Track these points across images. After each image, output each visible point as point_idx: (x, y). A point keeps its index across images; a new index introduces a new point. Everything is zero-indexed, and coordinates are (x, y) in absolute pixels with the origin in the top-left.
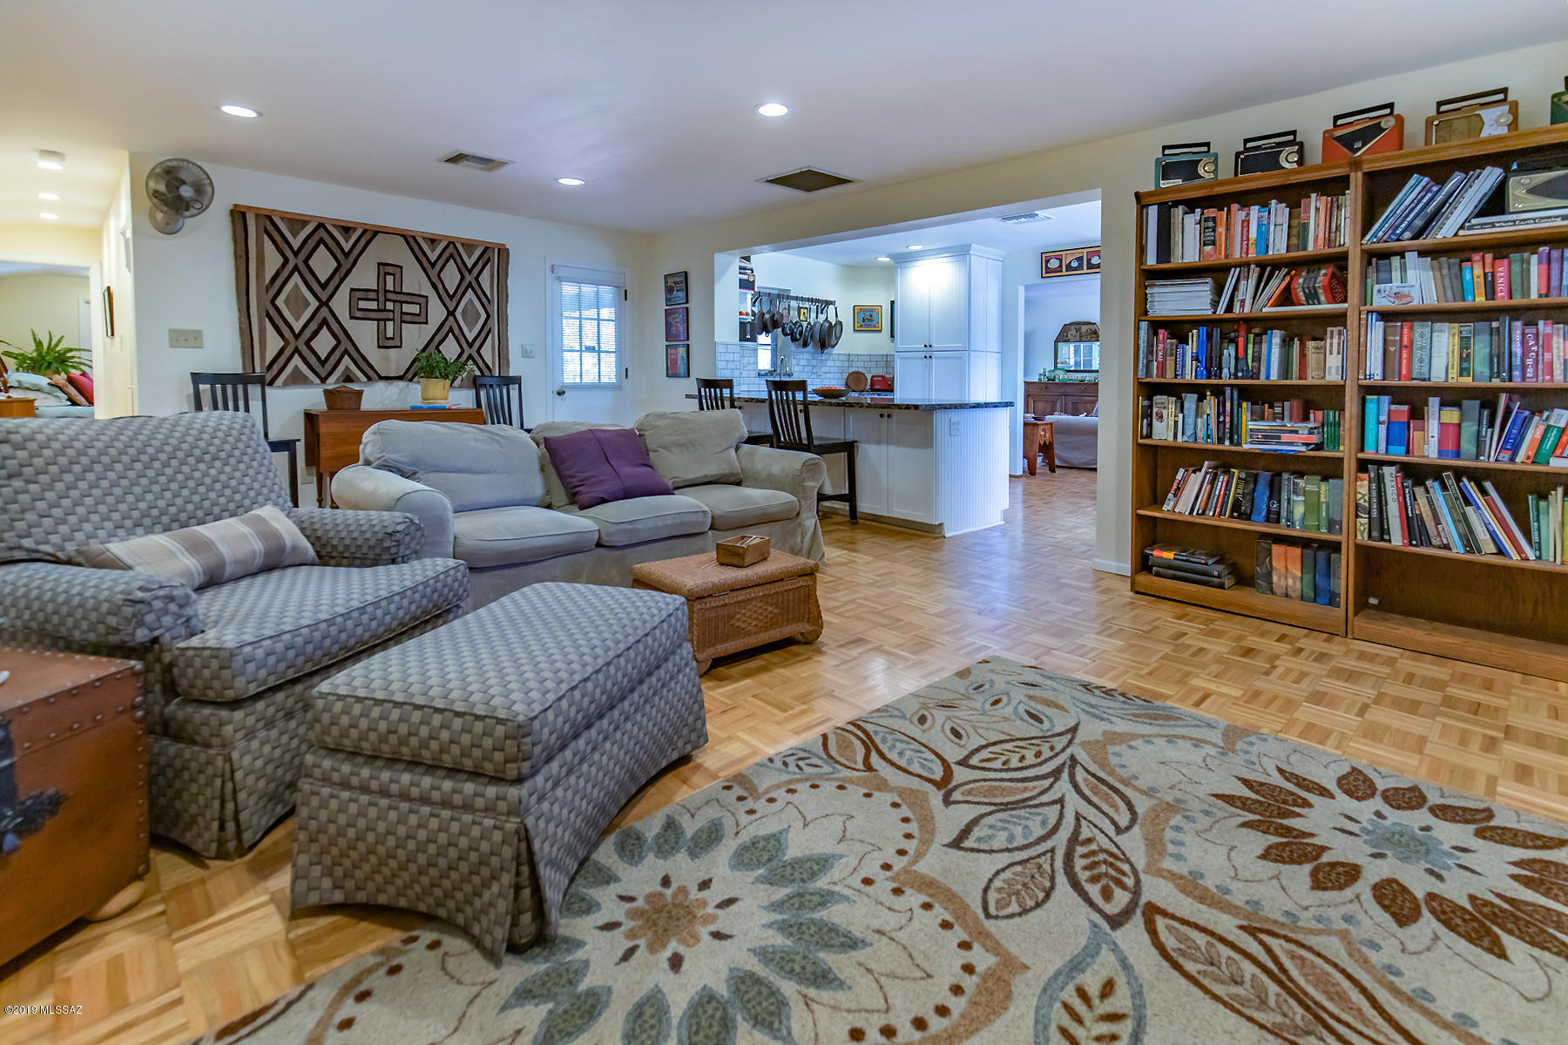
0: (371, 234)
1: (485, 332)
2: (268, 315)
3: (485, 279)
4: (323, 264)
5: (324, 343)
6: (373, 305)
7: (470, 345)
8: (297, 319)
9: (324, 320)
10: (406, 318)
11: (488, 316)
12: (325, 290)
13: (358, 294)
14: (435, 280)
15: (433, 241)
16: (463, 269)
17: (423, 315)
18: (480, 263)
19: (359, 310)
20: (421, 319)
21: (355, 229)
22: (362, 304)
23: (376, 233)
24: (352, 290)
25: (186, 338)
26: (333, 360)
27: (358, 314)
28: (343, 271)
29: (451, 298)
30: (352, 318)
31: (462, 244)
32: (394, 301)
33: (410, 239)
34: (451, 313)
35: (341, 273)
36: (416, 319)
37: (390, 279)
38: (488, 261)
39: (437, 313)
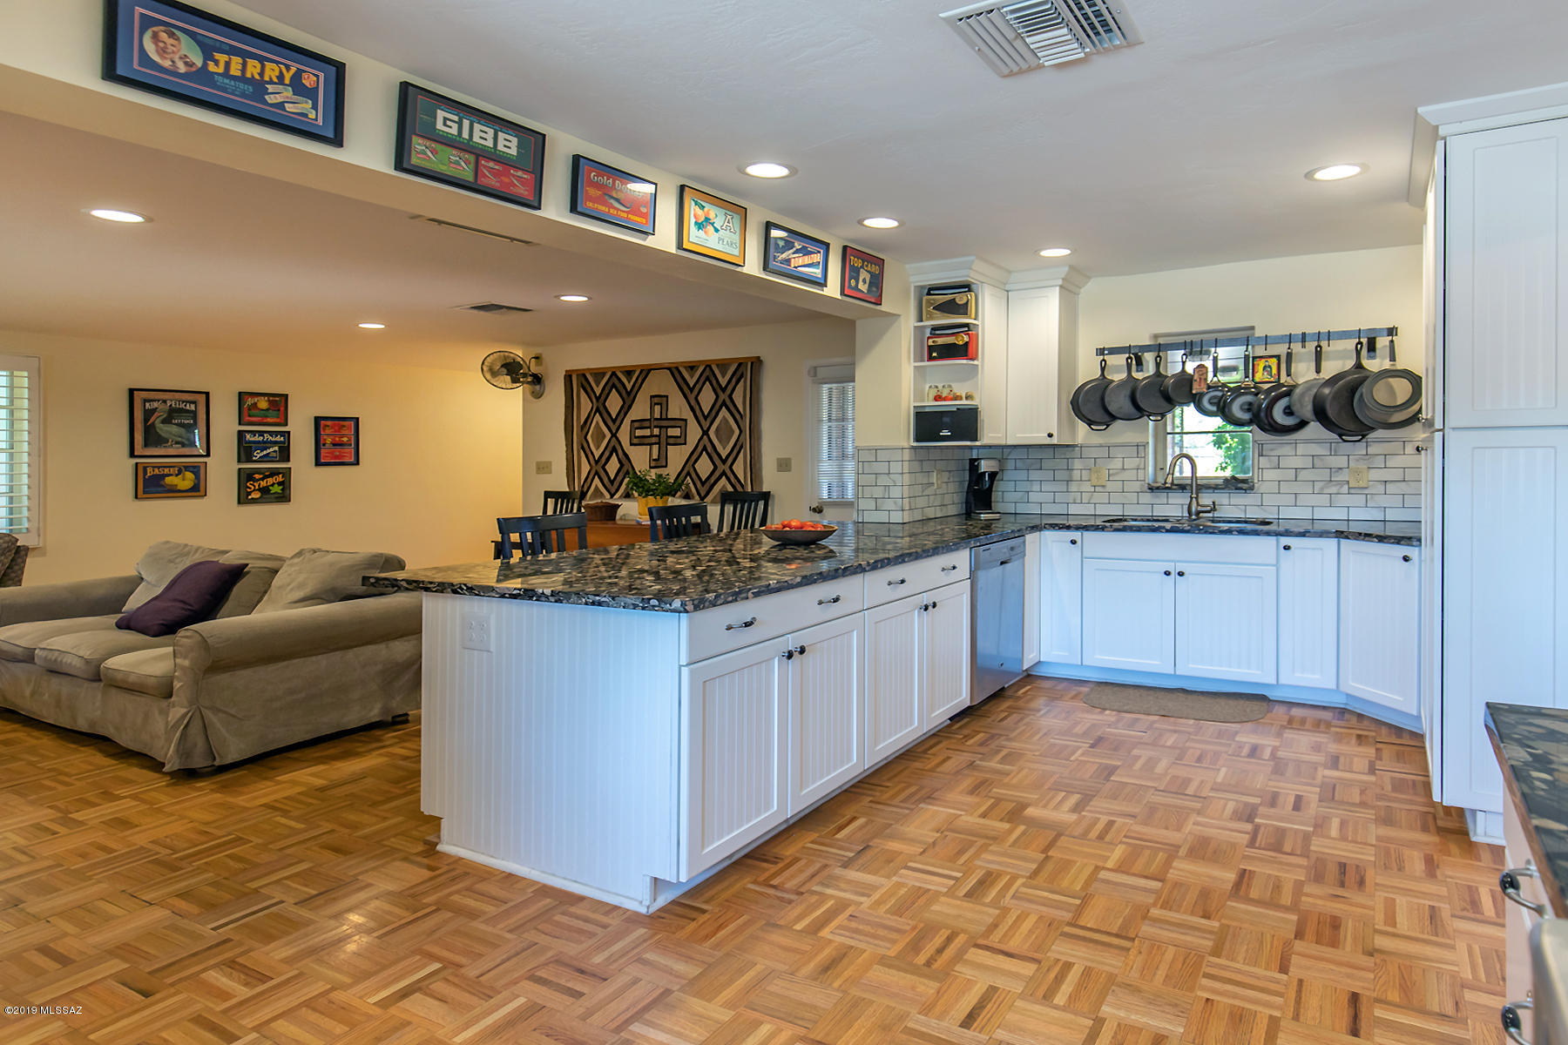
0: (646, 371)
1: (738, 448)
2: (583, 448)
3: (738, 397)
4: (614, 403)
5: (613, 467)
6: (647, 432)
7: (724, 462)
8: (597, 448)
9: (614, 449)
10: (671, 441)
11: (741, 431)
12: (614, 423)
13: (636, 425)
14: (693, 402)
15: (692, 367)
16: (718, 389)
17: (683, 437)
18: (734, 380)
19: (636, 437)
20: (680, 441)
21: (635, 371)
22: (639, 433)
23: (649, 371)
24: (633, 421)
25: (543, 468)
26: (619, 479)
27: (635, 441)
28: (626, 407)
29: (706, 418)
30: (631, 444)
31: (718, 365)
32: (661, 427)
33: (674, 370)
34: (705, 433)
35: (626, 408)
36: (679, 441)
37: (657, 408)
38: (741, 376)
39: (694, 433)
